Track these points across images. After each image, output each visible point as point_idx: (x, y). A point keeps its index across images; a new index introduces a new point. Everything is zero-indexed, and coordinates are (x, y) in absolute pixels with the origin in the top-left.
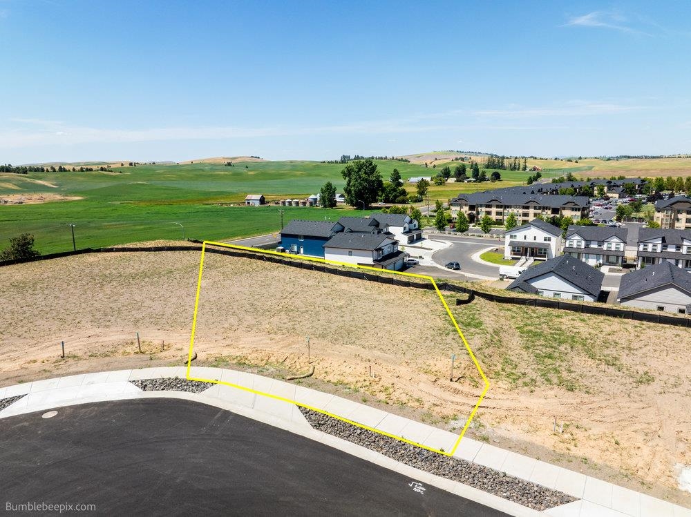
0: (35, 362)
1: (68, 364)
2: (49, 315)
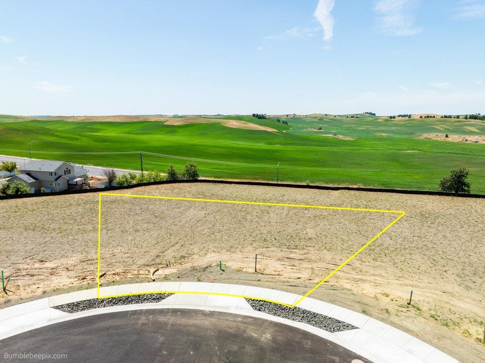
0: (387, 296)
1: (408, 314)
2: (427, 253)
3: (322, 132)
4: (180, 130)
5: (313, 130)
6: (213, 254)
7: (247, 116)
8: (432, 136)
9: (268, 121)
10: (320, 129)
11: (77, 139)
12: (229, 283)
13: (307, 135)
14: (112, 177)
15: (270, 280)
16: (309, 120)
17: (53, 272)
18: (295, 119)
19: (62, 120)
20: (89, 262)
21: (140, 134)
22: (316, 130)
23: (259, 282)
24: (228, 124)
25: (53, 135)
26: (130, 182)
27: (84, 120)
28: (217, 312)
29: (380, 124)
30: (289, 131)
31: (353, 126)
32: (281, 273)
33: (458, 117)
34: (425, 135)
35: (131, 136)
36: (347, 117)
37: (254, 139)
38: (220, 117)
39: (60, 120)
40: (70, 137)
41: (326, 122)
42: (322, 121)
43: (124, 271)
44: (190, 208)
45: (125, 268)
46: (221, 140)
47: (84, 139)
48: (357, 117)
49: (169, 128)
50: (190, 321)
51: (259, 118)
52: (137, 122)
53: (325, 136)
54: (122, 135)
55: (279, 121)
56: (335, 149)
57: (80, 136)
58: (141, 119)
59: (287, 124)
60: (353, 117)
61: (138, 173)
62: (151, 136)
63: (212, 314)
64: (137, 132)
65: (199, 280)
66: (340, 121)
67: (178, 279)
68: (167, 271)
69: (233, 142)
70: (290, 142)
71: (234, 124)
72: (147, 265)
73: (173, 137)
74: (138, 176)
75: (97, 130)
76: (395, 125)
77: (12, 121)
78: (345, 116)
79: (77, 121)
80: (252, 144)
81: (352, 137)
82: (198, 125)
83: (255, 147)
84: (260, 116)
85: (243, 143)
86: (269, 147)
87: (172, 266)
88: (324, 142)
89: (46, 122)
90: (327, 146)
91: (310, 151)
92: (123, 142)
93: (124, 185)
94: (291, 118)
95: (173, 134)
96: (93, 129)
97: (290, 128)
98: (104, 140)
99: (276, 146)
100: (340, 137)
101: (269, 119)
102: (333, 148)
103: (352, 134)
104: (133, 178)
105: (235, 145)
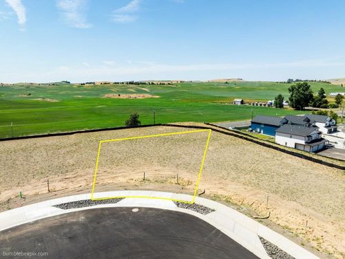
0: (132, 180)
1: (146, 184)
2: (140, 156)
3: (31, 97)
8: (111, 95)
15: (63, 192)
22: (26, 96)
23: (57, 196)
29: (75, 89)
31: (55, 91)
32: (67, 187)
33: (123, 83)
34: (106, 95)
41: (33, 89)
48: (57, 85)
60: (54, 85)
65: (9, 209)
76: (86, 90)
78: (47, 84)
97: (2, 96)
103: (56, 97)
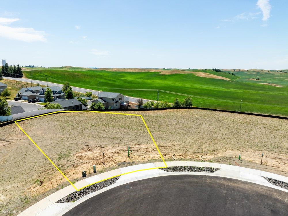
3: (259, 81)
4: (169, 78)
5: (253, 80)
6: (230, 151)
7: (209, 70)
9: (222, 73)
10: (258, 79)
11: (115, 81)
12: (249, 168)
13: (250, 83)
14: (141, 103)
15: (274, 169)
16: (249, 73)
17: (147, 150)
18: (240, 72)
19: (105, 70)
20: (163, 147)
21: (146, 79)
22: (255, 80)
23: (267, 170)
24: (198, 75)
25: (104, 79)
26: (151, 107)
27: (116, 70)
28: (249, 182)
30: (236, 80)
31: (282, 78)
32: (278, 166)
35: (141, 80)
36: (277, 72)
37: (215, 84)
38: (191, 70)
39: (104, 70)
40: (112, 80)
41: (262, 75)
42: (259, 74)
43: (184, 154)
44: (203, 124)
45: (184, 153)
46: (194, 84)
47: (119, 81)
48: (285, 72)
49: (162, 76)
50: (236, 185)
51: (216, 71)
52: (144, 72)
53: (263, 84)
54: (137, 79)
55: (230, 73)
56: (271, 93)
57: (117, 79)
58: (146, 71)
59: (235, 75)
60: (282, 72)
61: (155, 102)
62: (153, 81)
63: (247, 183)
64: (144, 78)
65: (230, 164)
66: (273, 74)
67: (217, 162)
68: (208, 157)
69: (202, 86)
70: (240, 87)
71: (202, 75)
72: (196, 153)
73: (165, 82)
74: (155, 104)
75: (123, 76)
77: (80, 70)
78: (275, 71)
79: (112, 71)
80: (214, 87)
81: (282, 85)
82: (180, 75)
83: (217, 89)
84: (217, 70)
85: (208, 86)
86: (226, 90)
87: (209, 154)
88: (262, 88)
89: (96, 71)
90: (265, 91)
91: (255, 94)
92: (139, 84)
93: (147, 108)
94: (237, 72)
95: (165, 80)
96: (121, 76)
97: (238, 78)
98: (129, 82)
99: (230, 89)
100: (274, 85)
101: (223, 72)
102: (270, 92)
103: (282, 83)
104: (153, 104)
105: (203, 88)
